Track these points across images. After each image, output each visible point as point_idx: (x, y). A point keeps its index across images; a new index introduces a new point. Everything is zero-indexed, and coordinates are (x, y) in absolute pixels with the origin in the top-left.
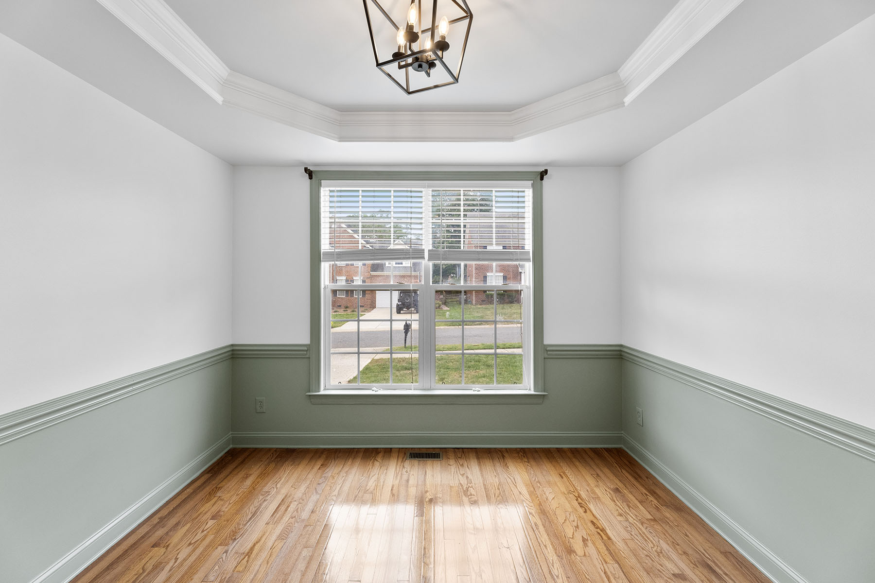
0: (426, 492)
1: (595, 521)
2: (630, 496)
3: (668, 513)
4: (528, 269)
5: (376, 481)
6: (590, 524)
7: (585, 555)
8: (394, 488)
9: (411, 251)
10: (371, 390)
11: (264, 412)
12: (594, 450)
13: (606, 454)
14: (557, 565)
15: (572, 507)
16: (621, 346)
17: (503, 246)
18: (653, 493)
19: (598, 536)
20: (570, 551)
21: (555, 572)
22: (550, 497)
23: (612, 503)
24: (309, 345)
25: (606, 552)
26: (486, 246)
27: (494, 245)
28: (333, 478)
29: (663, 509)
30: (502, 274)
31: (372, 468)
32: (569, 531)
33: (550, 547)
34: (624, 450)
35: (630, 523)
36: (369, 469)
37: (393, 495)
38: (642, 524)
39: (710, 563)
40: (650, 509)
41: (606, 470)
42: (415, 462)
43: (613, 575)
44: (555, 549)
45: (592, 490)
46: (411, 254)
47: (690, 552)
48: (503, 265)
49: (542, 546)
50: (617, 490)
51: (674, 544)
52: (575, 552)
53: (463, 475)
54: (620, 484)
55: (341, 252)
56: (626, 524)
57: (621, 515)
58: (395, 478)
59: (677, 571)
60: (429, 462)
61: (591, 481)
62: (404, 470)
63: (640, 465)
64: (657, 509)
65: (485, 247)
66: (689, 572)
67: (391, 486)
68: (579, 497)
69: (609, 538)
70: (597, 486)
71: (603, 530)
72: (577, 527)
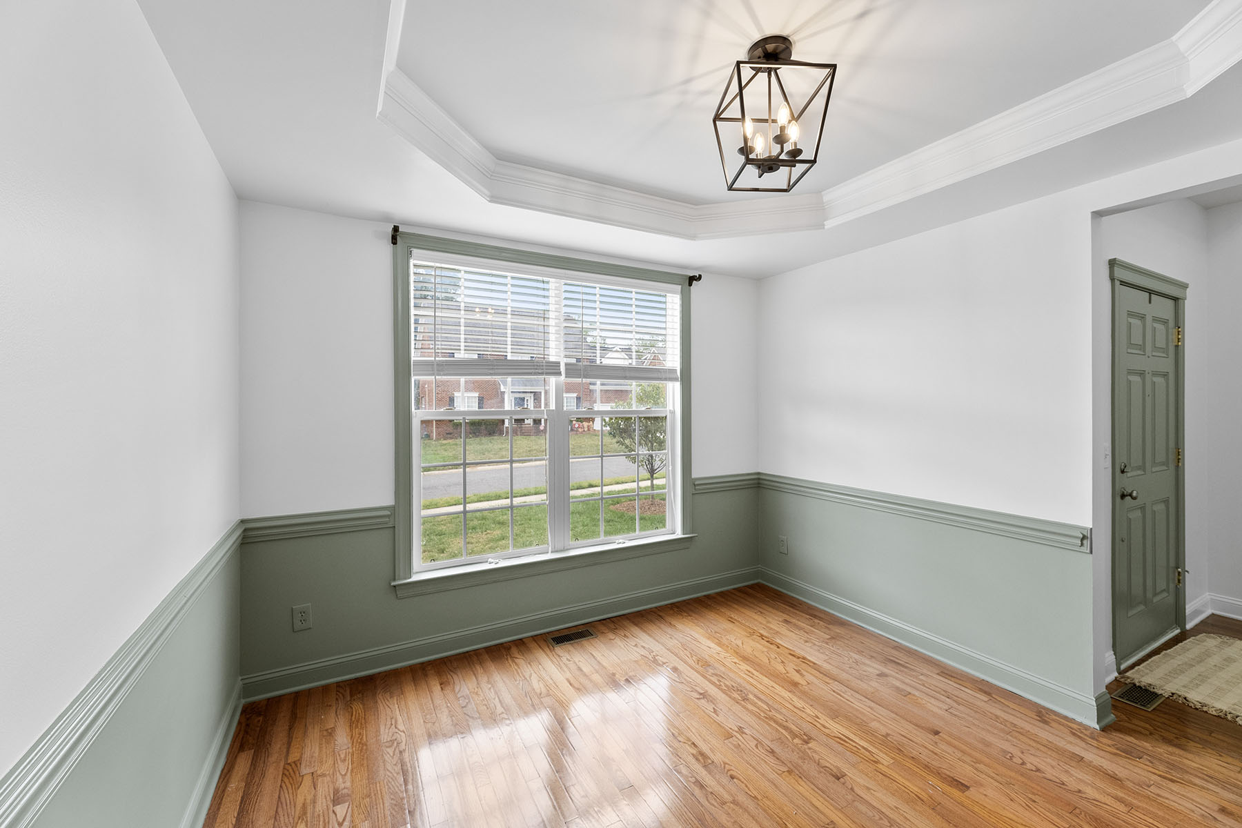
0: (614, 674)
1: (792, 653)
2: (799, 623)
3: (837, 630)
4: (673, 391)
5: (539, 681)
6: (791, 657)
7: (809, 684)
8: (572, 682)
9: (544, 364)
10: (487, 564)
11: (310, 628)
12: (738, 590)
13: (751, 591)
14: (795, 699)
15: (764, 646)
16: (759, 474)
17: (478, 354)
18: (815, 616)
19: (804, 664)
20: (796, 684)
21: (799, 706)
22: (739, 643)
23: (792, 633)
24: (394, 507)
25: (822, 675)
26: (453, 353)
27: (462, 352)
28: (477, 694)
29: (830, 626)
30: (477, 395)
31: (519, 668)
32: (780, 668)
33: (775, 685)
34: (763, 584)
35: (819, 646)
36: (516, 670)
37: (578, 689)
38: (827, 643)
39: (892, 658)
40: (823, 630)
41: (764, 606)
42: (567, 646)
43: (841, 691)
44: (783, 687)
45: (768, 627)
46: (544, 367)
47: (875, 655)
48: (477, 382)
49: (770, 688)
50: (786, 621)
51: (860, 652)
52: (799, 684)
53: (636, 645)
54: (785, 616)
55: (443, 361)
56: (816, 648)
57: (806, 642)
58: (562, 672)
59: (878, 672)
60: (584, 642)
61: (760, 619)
62: (564, 659)
63: (786, 594)
64: (829, 629)
65: (452, 355)
66: (885, 670)
67: (566, 682)
68: (762, 636)
69: (814, 664)
70: (768, 622)
71: (804, 658)
72: (783, 662)
